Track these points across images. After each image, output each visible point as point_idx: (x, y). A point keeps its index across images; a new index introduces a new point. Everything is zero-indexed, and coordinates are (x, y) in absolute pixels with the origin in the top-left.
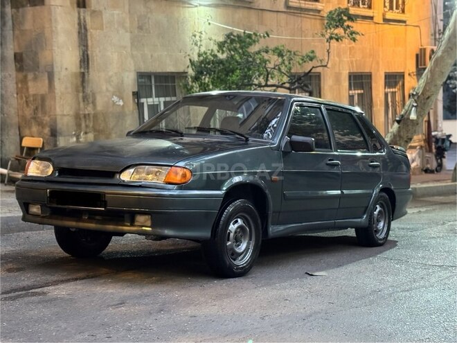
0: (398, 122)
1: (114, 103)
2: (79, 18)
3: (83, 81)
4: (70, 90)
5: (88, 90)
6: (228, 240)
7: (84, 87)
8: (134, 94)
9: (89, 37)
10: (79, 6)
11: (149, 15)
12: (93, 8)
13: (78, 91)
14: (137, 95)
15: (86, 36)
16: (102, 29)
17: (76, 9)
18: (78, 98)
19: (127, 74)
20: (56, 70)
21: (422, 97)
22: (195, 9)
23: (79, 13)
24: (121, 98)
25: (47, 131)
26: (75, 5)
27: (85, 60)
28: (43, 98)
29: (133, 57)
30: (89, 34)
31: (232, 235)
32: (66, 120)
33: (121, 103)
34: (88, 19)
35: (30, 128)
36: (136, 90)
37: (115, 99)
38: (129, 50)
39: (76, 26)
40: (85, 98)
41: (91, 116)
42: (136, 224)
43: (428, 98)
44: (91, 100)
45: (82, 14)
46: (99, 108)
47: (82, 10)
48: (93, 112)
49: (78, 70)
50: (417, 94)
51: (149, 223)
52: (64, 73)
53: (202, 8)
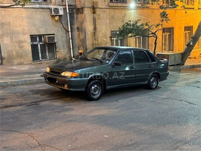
0: (187, 45)
1: (104, 40)
2: (93, 17)
3: (94, 34)
4: (90, 37)
5: (96, 37)
6: (92, 91)
7: (95, 36)
8: (110, 37)
9: (96, 22)
10: (93, 13)
11: (115, 14)
12: (97, 14)
13: (93, 38)
14: (111, 37)
15: (95, 22)
16: (100, 19)
17: (92, 14)
18: (93, 39)
19: (108, 32)
20: (87, 32)
21: (194, 38)
22: (130, 11)
23: (93, 15)
24: (106, 38)
25: (85, 48)
26: (92, 13)
27: (95, 29)
28: (84, 40)
29: (110, 27)
30: (96, 21)
31: (93, 90)
32: (89, 45)
33: (106, 40)
34: (96, 17)
35: (81, 47)
36: (111, 36)
37: (104, 39)
38: (108, 25)
39: (93, 19)
40: (95, 39)
41: (97, 44)
42: (65, 86)
43: (196, 38)
44: (97, 40)
45: (94, 15)
46: (99, 42)
47: (94, 14)
48: (97, 43)
49: (93, 32)
50: (193, 37)
51: (67, 87)
52: (89, 33)
53: (132, 10)
